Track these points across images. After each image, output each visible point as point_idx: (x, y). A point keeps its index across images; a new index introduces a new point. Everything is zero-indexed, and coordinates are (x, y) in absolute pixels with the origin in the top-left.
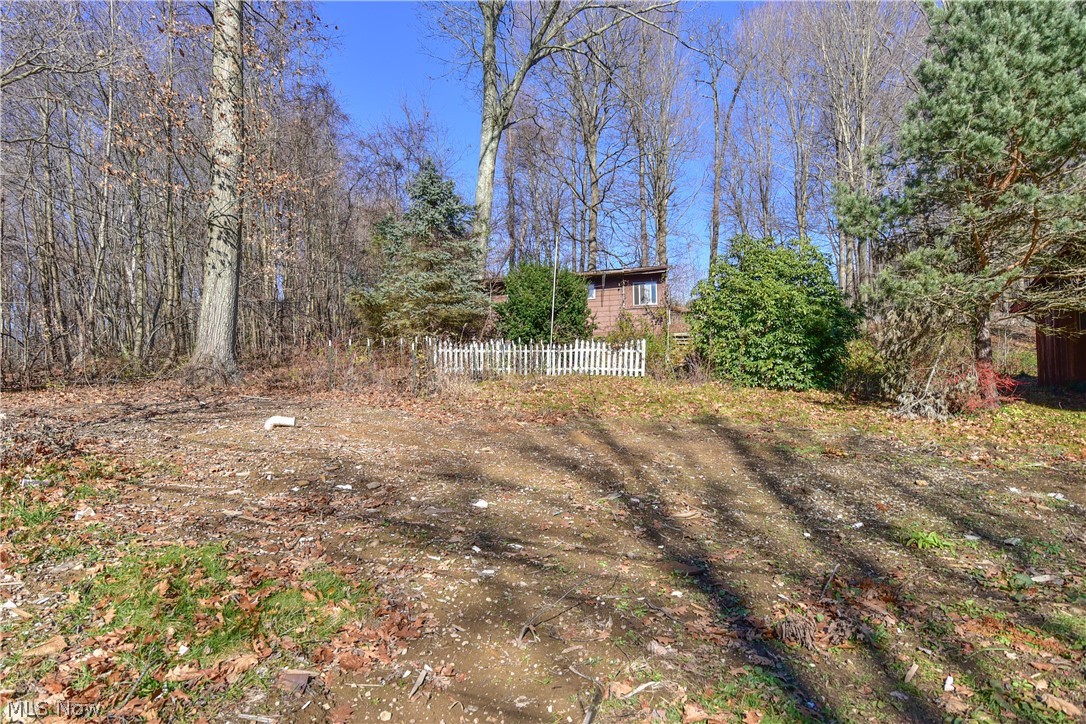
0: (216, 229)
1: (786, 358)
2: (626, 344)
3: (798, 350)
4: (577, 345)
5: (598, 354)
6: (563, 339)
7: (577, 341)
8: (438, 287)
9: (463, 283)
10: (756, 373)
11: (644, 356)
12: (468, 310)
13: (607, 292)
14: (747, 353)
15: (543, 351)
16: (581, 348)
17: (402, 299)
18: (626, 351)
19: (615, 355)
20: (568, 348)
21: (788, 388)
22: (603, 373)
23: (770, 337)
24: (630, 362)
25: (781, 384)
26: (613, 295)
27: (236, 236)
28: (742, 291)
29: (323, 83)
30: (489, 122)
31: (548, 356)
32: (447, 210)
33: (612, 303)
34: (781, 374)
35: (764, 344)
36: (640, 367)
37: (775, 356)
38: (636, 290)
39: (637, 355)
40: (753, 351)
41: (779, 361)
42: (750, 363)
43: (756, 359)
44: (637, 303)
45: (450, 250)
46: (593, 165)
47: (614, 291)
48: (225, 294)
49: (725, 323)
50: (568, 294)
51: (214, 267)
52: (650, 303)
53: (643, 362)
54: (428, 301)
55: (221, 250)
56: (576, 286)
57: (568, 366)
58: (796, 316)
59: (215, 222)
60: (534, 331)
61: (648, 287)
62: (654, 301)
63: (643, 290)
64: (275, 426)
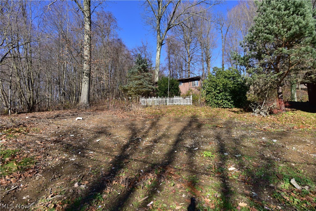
0: (84, 73)
1: (225, 99)
2: (187, 97)
3: (229, 97)
4: (175, 97)
5: (180, 100)
6: (171, 96)
7: (175, 96)
8: (141, 84)
9: (146, 83)
10: (217, 104)
11: (192, 100)
12: (147, 90)
13: (185, 83)
14: (215, 98)
15: (166, 99)
16: (176, 98)
17: (131, 88)
18: (187, 99)
19: (184, 100)
20: (172, 98)
21: (227, 108)
22: (181, 104)
23: (221, 94)
24: (188, 101)
25: (224, 106)
26: (187, 84)
27: (89, 75)
28: (215, 82)
29: (119, 38)
31: (168, 100)
32: (143, 66)
33: (187, 86)
34: (224, 104)
35: (220, 96)
36: (191, 103)
37: (223, 99)
38: (193, 83)
39: (190, 99)
40: (217, 98)
41: (224, 100)
42: (216, 101)
43: (218, 100)
44: (193, 86)
45: (144, 75)
46: (188, 52)
47: (187, 83)
48: (87, 88)
49: (210, 90)
50: (173, 85)
51: (84, 82)
52: (197, 86)
53: (192, 101)
54: (137, 88)
55: (86, 78)
56: (176, 83)
57: (172, 103)
58: (229, 88)
60: (164, 94)
61: (196, 82)
62: (197, 85)
63: (194, 83)
64: (78, 120)
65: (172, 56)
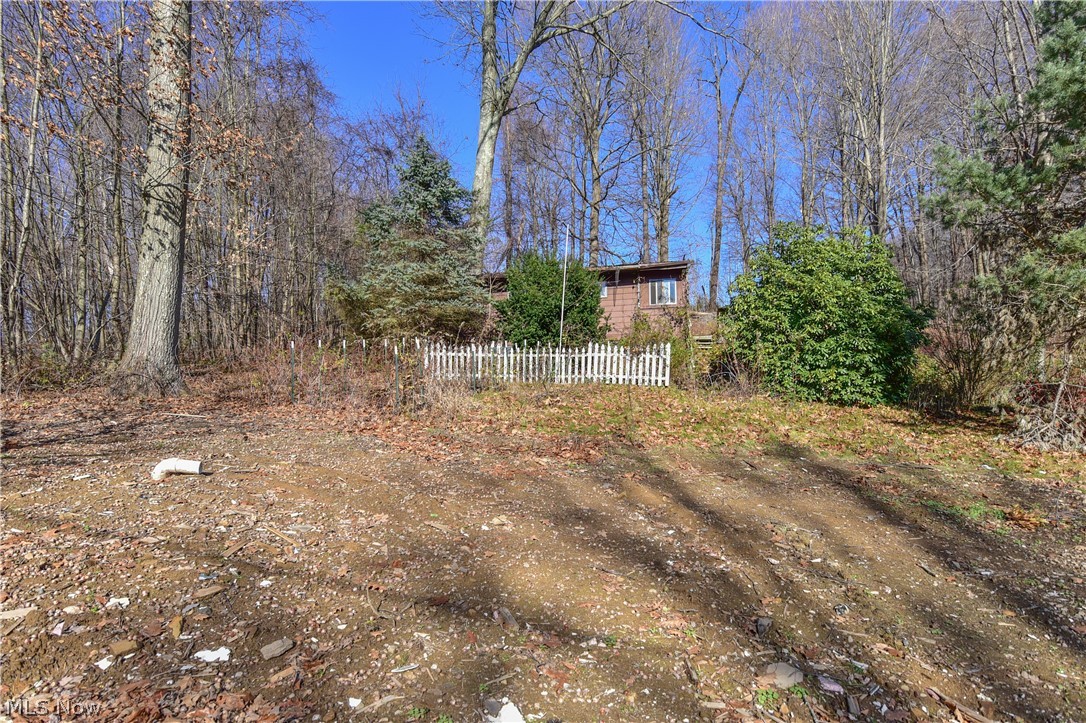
0: (153, 202)
1: (851, 367)
2: (648, 349)
3: (867, 358)
4: (590, 350)
5: (615, 359)
6: (576, 341)
7: (590, 344)
8: (430, 281)
9: (460, 276)
10: (814, 386)
11: (668, 362)
12: (464, 308)
13: (620, 290)
14: (802, 360)
15: (551, 355)
16: (595, 353)
17: (388, 294)
18: (648, 356)
19: (635, 361)
20: (580, 352)
21: (854, 403)
22: (621, 382)
23: (831, 341)
24: (653, 369)
25: (845, 398)
26: (625, 292)
27: (178, 212)
28: (792, 287)
30: (489, 107)
31: (557, 360)
32: (442, 192)
33: (626, 302)
34: (845, 385)
35: (824, 350)
36: (664, 375)
37: (837, 364)
38: (653, 288)
39: (661, 361)
40: (809, 358)
41: (843, 371)
42: (805, 373)
43: (813, 367)
44: (653, 302)
45: (445, 239)
46: (595, 160)
47: (628, 289)
48: (164, 284)
49: (773, 325)
50: (579, 291)
51: (150, 249)
52: (669, 303)
53: (668, 370)
54: (418, 296)
55: (159, 229)
56: (587, 283)
57: (580, 373)
58: (862, 317)
59: (152, 193)
60: (540, 333)
61: (666, 284)
62: (672, 300)
63: (661, 287)
64: (170, 474)
65: (521, 174)
